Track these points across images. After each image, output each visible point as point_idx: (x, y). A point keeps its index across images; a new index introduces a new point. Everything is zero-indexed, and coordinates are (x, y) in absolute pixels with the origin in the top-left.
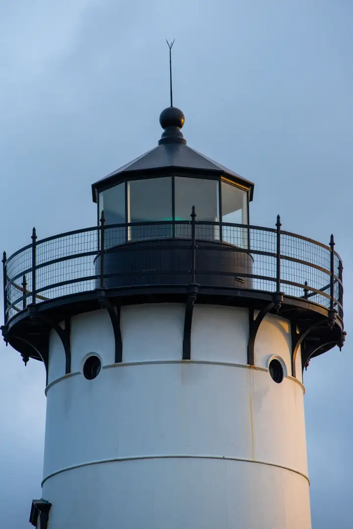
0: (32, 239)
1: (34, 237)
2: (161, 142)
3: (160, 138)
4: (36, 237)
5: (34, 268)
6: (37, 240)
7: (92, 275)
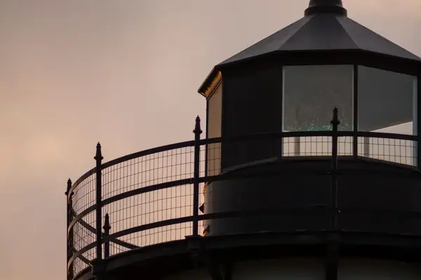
0: (95, 161)
1: (99, 157)
2: (308, 12)
3: (307, 6)
4: (102, 158)
5: (100, 204)
6: (103, 162)
7: (188, 215)
